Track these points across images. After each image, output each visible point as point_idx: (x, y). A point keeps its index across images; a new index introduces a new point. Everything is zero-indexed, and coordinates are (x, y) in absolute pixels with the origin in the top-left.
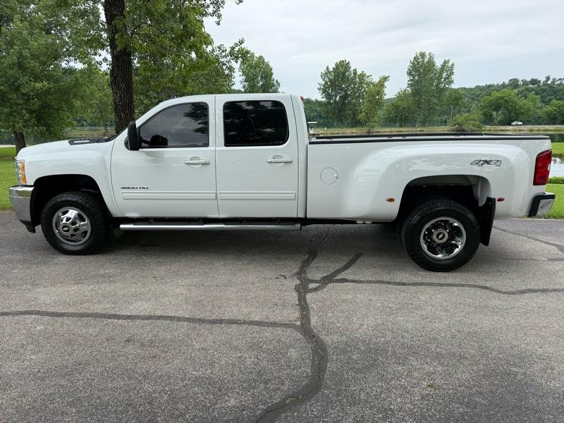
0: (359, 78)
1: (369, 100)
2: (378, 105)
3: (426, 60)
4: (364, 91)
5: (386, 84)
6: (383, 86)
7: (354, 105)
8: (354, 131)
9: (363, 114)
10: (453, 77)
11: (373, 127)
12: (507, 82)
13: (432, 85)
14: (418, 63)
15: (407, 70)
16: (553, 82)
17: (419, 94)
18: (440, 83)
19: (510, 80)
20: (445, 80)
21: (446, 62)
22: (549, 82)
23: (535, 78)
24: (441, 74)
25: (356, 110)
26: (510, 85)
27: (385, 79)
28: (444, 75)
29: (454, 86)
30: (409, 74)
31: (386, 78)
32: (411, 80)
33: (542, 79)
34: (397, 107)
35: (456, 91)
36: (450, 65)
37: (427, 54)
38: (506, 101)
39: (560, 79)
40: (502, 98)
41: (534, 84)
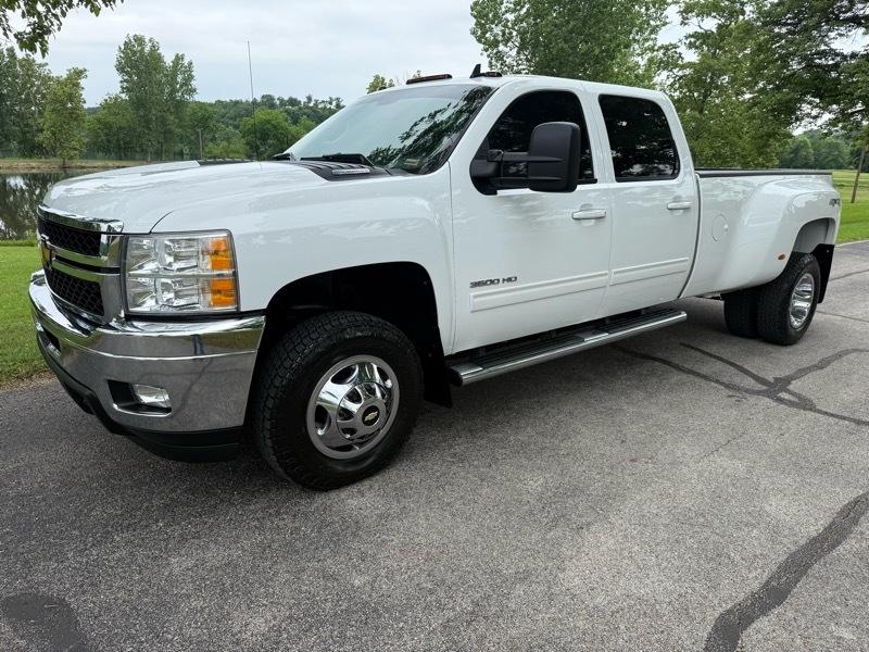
0: (22, 66)
1: (53, 110)
2: (75, 120)
3: (147, 50)
4: (38, 92)
5: (82, 82)
6: (77, 85)
7: (20, 116)
8: (34, 164)
9: (47, 134)
10: (193, 82)
11: (71, 158)
12: (259, 99)
13: (162, 92)
14: (134, 53)
15: (115, 62)
16: (316, 105)
17: (143, 106)
18: (174, 91)
19: (263, 97)
20: (181, 86)
21: (179, 58)
22: (311, 105)
23: (294, 97)
24: (174, 76)
25: (27, 125)
26: (263, 103)
27: (79, 73)
28: (179, 78)
29: (197, 98)
30: (121, 69)
31: (81, 72)
32: (125, 81)
33: (303, 100)
34: (107, 126)
35: (202, 105)
36: (186, 62)
37: (147, 40)
38: (275, 127)
39: (323, 102)
40: (268, 122)
41: (293, 106)
